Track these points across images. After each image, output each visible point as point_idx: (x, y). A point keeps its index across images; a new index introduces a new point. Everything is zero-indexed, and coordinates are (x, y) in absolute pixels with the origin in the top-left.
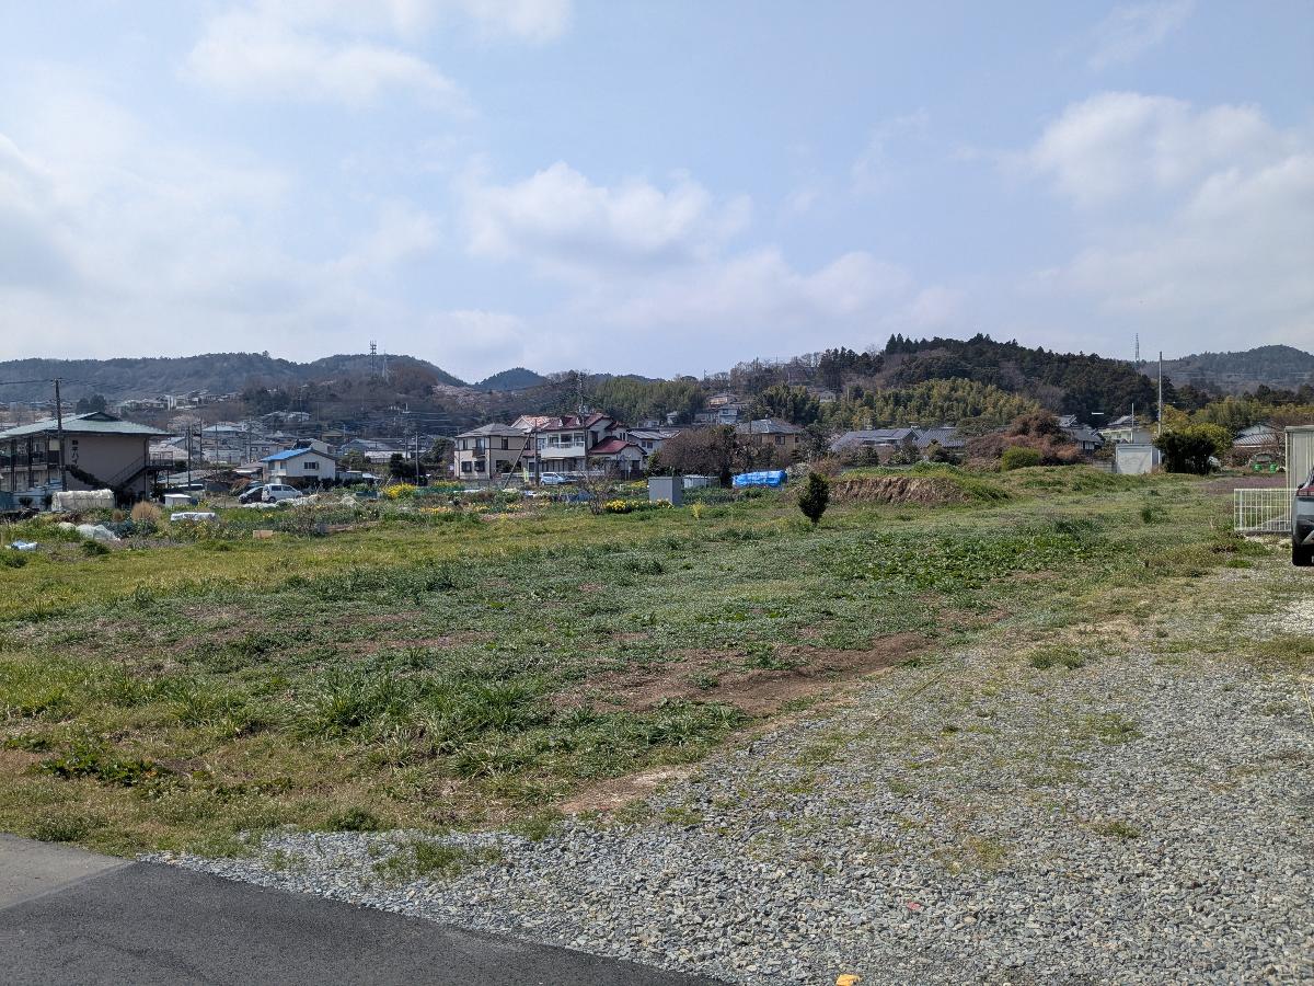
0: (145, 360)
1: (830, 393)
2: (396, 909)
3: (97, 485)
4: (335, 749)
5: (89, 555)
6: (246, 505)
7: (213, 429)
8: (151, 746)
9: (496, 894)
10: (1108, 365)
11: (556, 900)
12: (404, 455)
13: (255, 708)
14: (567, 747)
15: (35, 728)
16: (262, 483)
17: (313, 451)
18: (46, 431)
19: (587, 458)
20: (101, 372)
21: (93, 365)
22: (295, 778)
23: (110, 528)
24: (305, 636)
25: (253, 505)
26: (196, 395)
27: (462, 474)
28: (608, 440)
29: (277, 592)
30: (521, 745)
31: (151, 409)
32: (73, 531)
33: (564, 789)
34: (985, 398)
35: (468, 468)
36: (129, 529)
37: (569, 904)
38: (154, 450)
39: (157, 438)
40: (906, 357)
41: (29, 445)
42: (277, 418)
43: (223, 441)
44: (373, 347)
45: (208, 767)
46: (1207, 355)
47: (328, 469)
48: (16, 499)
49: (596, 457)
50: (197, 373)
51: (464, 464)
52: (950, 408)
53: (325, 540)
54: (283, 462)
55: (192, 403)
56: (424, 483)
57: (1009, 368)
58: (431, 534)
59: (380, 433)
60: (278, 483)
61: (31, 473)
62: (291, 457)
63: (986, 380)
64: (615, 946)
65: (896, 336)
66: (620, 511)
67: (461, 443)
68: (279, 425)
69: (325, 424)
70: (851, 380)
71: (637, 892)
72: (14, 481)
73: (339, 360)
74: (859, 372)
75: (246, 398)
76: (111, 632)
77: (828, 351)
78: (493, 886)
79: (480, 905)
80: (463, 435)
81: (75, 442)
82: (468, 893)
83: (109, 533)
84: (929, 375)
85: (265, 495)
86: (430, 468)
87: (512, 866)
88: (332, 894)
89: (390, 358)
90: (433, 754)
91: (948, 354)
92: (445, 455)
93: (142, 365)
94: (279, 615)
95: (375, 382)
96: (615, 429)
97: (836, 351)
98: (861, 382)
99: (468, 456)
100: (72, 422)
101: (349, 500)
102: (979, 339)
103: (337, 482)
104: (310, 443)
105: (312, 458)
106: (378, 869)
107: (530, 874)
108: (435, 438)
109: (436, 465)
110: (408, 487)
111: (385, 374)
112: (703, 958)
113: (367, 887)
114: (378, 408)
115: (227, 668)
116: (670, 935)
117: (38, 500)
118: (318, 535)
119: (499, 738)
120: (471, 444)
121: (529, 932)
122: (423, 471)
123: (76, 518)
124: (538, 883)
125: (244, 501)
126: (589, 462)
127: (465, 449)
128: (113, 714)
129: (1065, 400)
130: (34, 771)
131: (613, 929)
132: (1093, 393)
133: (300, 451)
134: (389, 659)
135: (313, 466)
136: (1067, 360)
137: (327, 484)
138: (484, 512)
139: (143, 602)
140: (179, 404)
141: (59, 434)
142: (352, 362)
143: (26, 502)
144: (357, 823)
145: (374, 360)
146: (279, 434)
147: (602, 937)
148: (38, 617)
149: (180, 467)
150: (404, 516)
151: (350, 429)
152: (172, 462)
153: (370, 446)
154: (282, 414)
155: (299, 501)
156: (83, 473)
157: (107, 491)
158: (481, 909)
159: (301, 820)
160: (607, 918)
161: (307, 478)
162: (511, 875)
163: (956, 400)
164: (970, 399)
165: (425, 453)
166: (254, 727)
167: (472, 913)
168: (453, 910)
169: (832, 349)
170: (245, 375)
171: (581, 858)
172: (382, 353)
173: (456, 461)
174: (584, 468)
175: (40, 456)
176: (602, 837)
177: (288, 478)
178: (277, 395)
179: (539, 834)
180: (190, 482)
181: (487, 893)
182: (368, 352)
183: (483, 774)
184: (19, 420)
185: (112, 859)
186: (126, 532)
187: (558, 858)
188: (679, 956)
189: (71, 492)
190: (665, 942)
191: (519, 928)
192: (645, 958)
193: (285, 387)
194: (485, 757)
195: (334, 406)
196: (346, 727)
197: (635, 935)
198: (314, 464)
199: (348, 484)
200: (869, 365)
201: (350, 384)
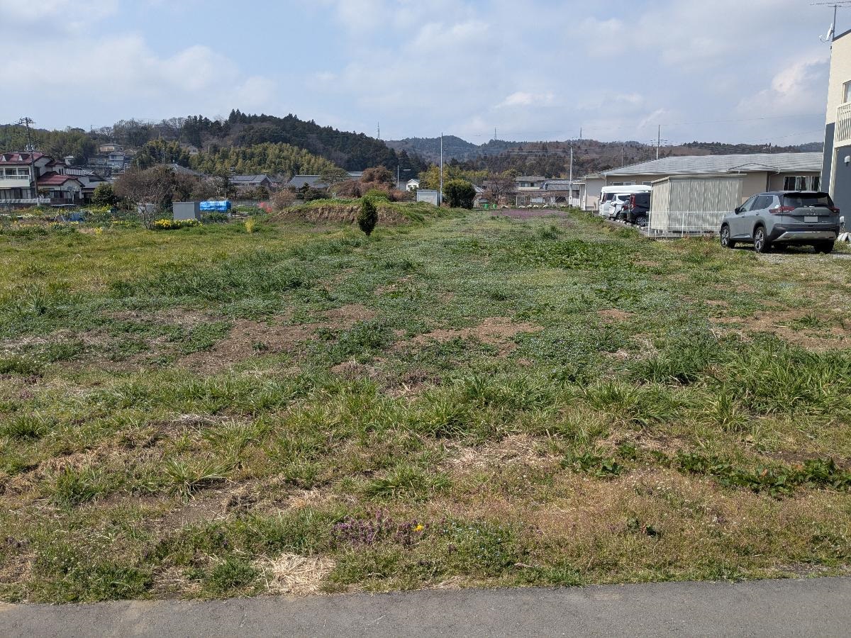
1: (195, 148)
10: (370, 141)
19: (32, 188)
28: (49, 175)
34: (302, 157)
40: (246, 126)
46: (415, 139)
49: (40, 188)
52: (280, 163)
57: (312, 138)
63: (301, 146)
65: (236, 111)
66: (168, 228)
70: (208, 139)
74: (213, 134)
77: (189, 117)
84: (263, 140)
91: (274, 127)
96: (54, 166)
97: (195, 117)
98: (215, 141)
102: (290, 118)
126: (34, 191)
129: (348, 161)
132: (364, 158)
136: (346, 135)
163: (284, 158)
164: (292, 158)
169: (193, 116)
174: (29, 195)
200: (220, 129)
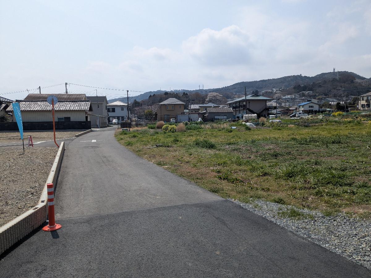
0: (268, 79)
2: (279, 224)
3: (254, 113)
4: (283, 182)
5: (246, 130)
6: (291, 118)
7: (284, 97)
8: (240, 176)
9: (307, 227)
11: (325, 233)
12: (341, 103)
13: (268, 170)
14: (353, 193)
15: (219, 168)
16: (296, 112)
17: (312, 102)
18: (243, 100)
20: (258, 84)
21: (256, 82)
22: (270, 188)
23: (254, 124)
24: (289, 153)
25: (293, 118)
26: (281, 88)
27: (361, 108)
29: (288, 141)
30: (338, 190)
31: (269, 93)
32: (245, 124)
33: (346, 204)
35: (364, 106)
36: (258, 124)
37: (328, 235)
38: (269, 104)
39: (270, 100)
41: (239, 104)
42: (303, 93)
43: (287, 100)
44: (334, 69)
45: (252, 182)
47: (316, 108)
48: (236, 116)
50: (282, 82)
51: (362, 105)
53: (309, 128)
54: (303, 106)
55: (280, 90)
56: (348, 111)
58: (342, 127)
59: (335, 96)
60: (301, 112)
61: (240, 110)
62: (305, 105)
64: (337, 249)
67: (362, 98)
68: (304, 95)
69: (317, 94)
71: (352, 237)
72: (236, 112)
73: (323, 74)
75: (294, 88)
76: (244, 149)
78: (307, 225)
79: (302, 228)
80: (362, 96)
81: (249, 102)
82: (300, 225)
83: (253, 125)
85: (297, 115)
86: (350, 107)
87: (316, 221)
88: (265, 217)
89: (339, 72)
90: (310, 189)
92: (357, 102)
93: (268, 81)
94: (285, 147)
95: (334, 80)
99: (364, 102)
100: (249, 97)
101: (320, 117)
103: (319, 112)
104: (311, 100)
105: (311, 105)
106: (279, 213)
107: (320, 224)
108: (353, 97)
109: (353, 106)
110: (341, 113)
111: (337, 78)
112: (365, 261)
113: (274, 217)
114: (334, 89)
115: (266, 159)
116: (357, 252)
117: (241, 117)
118: (307, 126)
119: (332, 187)
120: (365, 98)
121: (312, 239)
122: (347, 107)
123: (247, 121)
124: (321, 227)
125: (291, 117)
127: (363, 100)
128: (235, 167)
130: (215, 177)
131: (339, 245)
133: (308, 102)
134: (309, 161)
135: (312, 107)
137: (316, 112)
138: (364, 120)
139: (253, 142)
140: (277, 91)
141: (246, 100)
142: (327, 75)
143: (238, 117)
144: (280, 201)
145: (334, 73)
146: (303, 98)
147: (334, 246)
148: (230, 144)
149: (275, 108)
150: (336, 122)
151: (325, 95)
152: (272, 107)
153: (331, 100)
154: (304, 92)
155: (306, 116)
156: (251, 110)
157: (256, 114)
158: (301, 230)
159: (267, 198)
160: (338, 242)
161: (310, 110)
162: (314, 223)
165: (350, 102)
166: (265, 174)
167: (299, 230)
168: (294, 228)
170: (295, 81)
171: (339, 224)
172: (337, 71)
173: (359, 104)
175: (241, 106)
176: (349, 220)
177: (305, 111)
178: (303, 86)
179: (329, 214)
180: (277, 112)
181: (305, 226)
182: (332, 71)
183: (322, 196)
184: (239, 97)
185: (221, 198)
186: (257, 125)
187: (331, 222)
188: (356, 258)
189: (247, 115)
190: (354, 253)
191: (310, 237)
192: (345, 255)
193: (305, 84)
194: (324, 191)
195: (320, 89)
196: (288, 177)
197: (345, 248)
198: (312, 106)
199: (322, 112)
201: (326, 82)
